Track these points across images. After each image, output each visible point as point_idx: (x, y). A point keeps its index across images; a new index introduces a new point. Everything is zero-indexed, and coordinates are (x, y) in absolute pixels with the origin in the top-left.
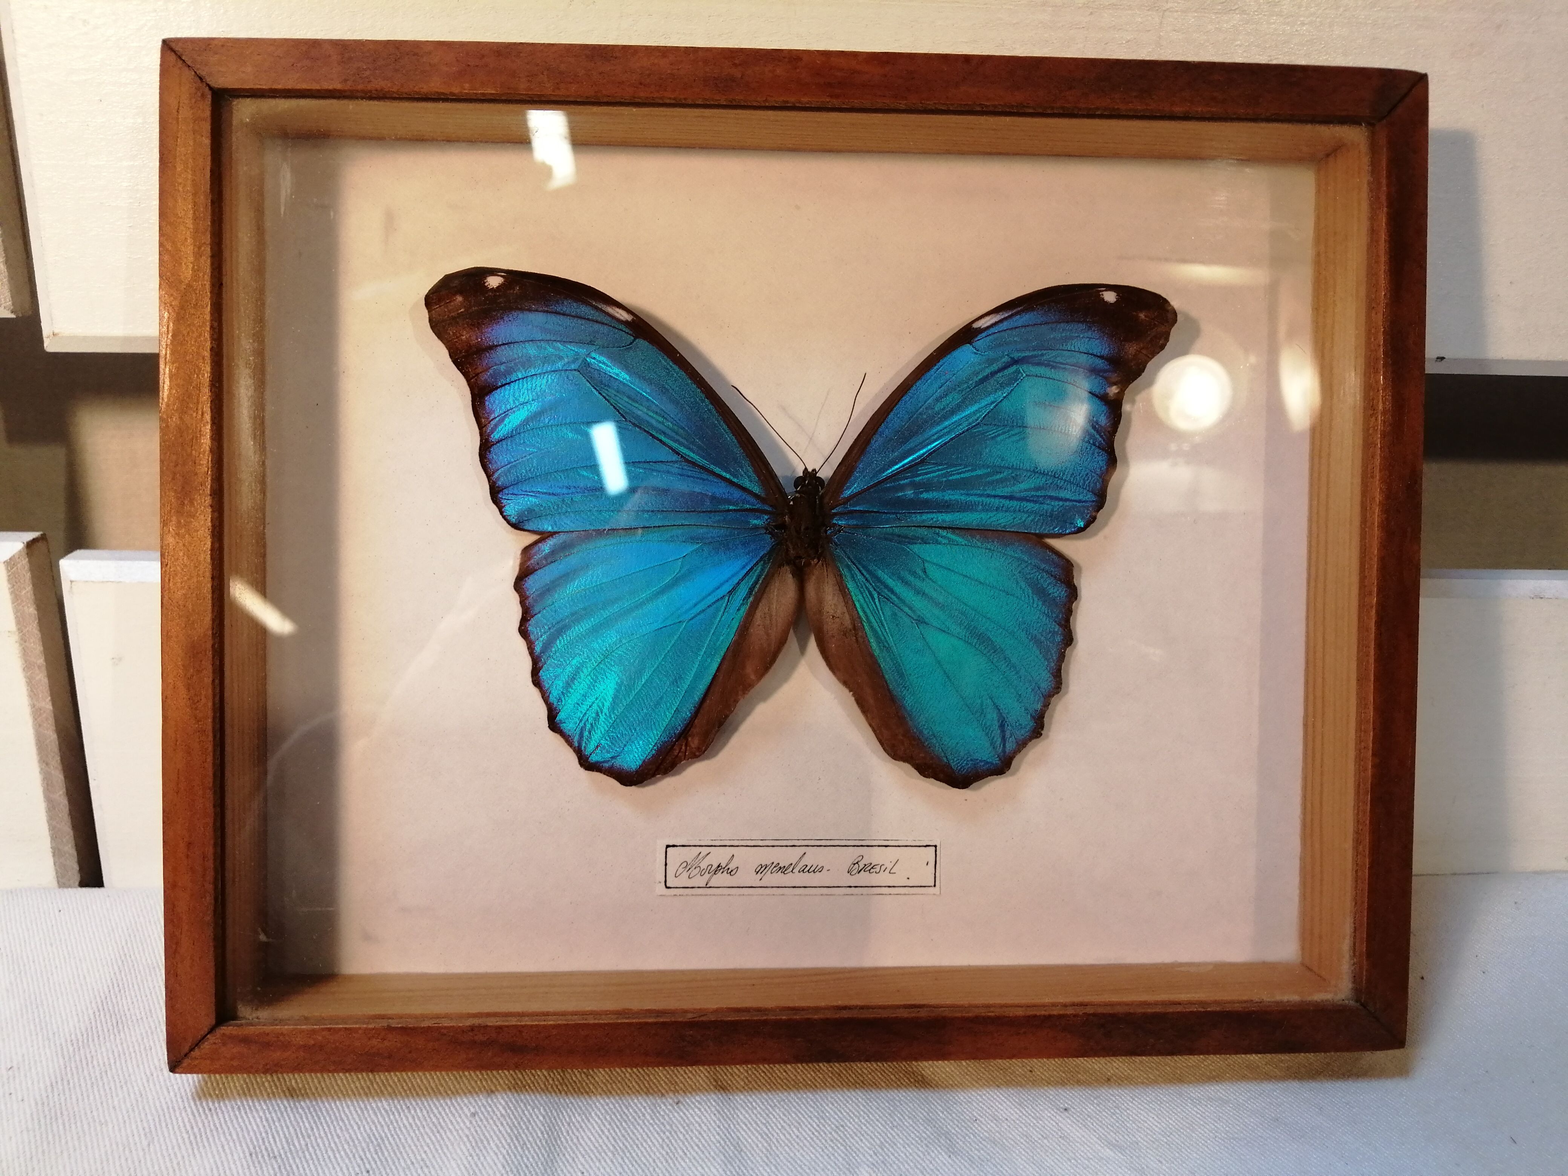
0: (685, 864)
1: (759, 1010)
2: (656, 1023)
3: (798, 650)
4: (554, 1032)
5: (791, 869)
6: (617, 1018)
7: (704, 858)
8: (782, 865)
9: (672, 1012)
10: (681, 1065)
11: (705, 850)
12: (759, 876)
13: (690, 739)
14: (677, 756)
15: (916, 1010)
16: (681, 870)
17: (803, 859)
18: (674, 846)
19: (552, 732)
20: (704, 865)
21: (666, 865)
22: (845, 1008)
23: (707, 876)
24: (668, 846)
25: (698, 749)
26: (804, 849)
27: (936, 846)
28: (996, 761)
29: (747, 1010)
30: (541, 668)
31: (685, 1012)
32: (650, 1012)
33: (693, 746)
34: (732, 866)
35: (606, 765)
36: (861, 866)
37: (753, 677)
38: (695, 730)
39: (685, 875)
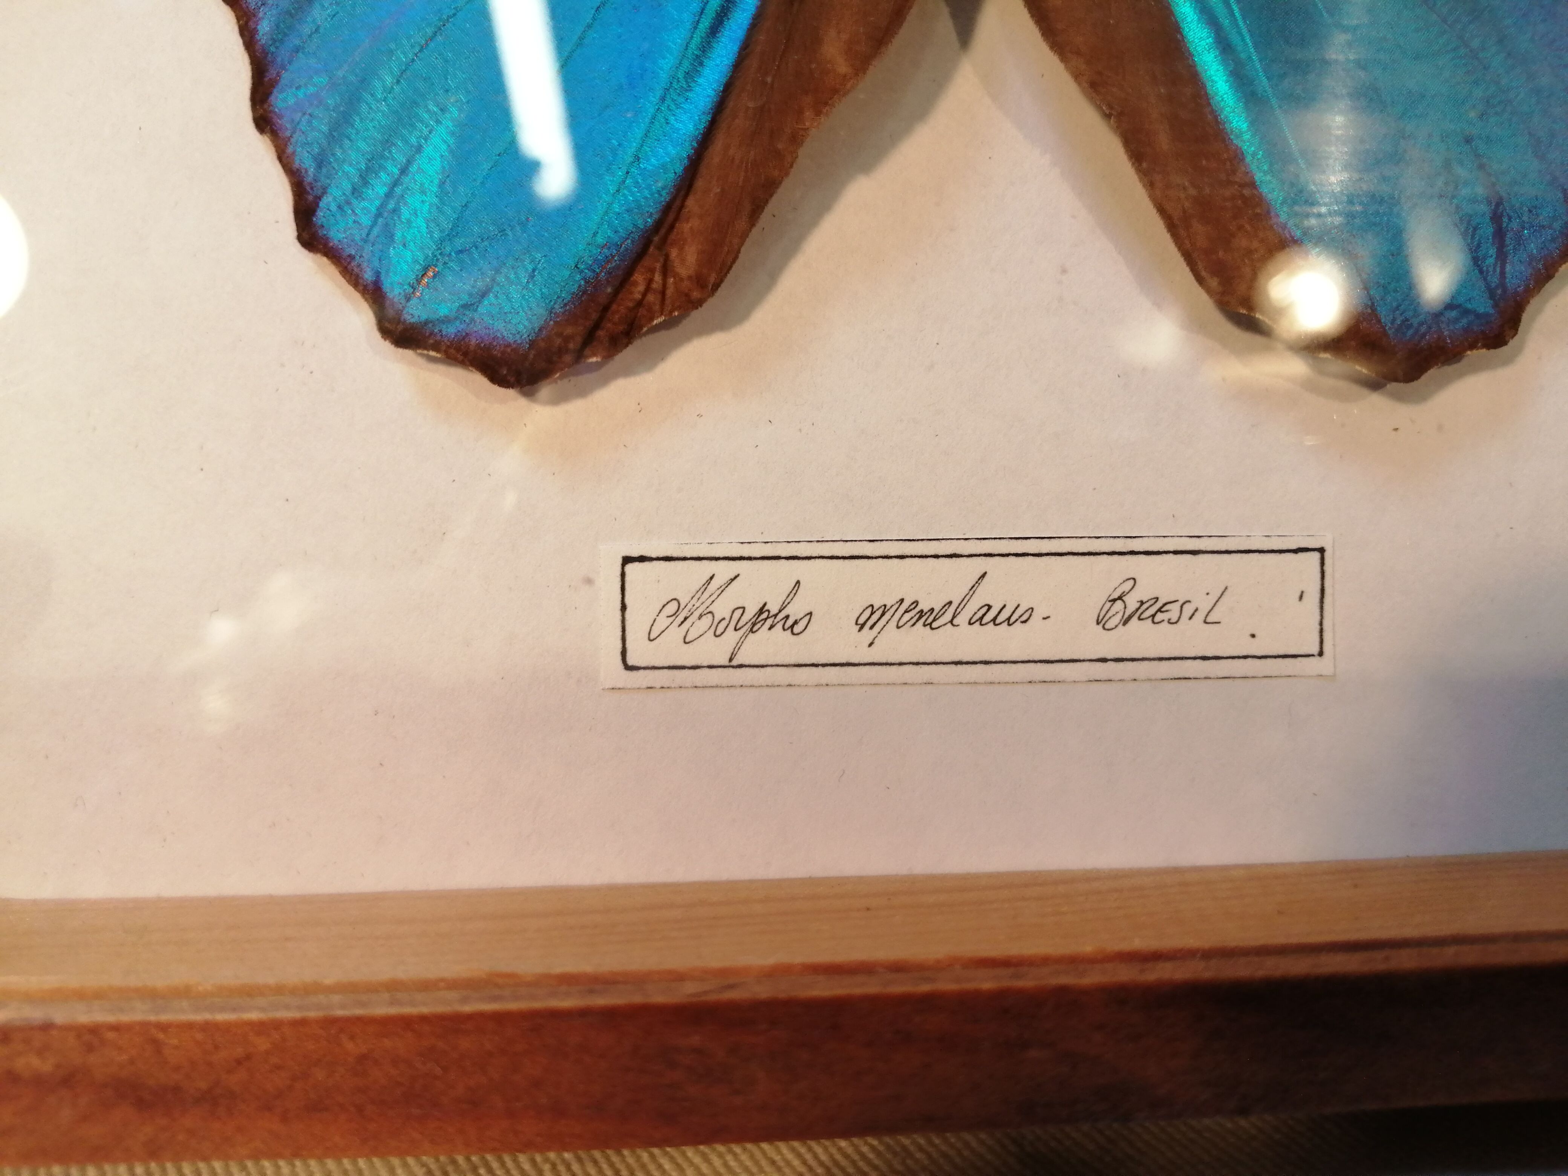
0: (673, 606)
1: (898, 968)
2: (583, 1013)
3: (953, 37)
4: (263, 1044)
5: (948, 616)
6: (465, 1000)
7: (722, 589)
8: (924, 606)
9: (639, 980)
10: (662, 1143)
11: (724, 570)
12: (868, 634)
13: (674, 253)
14: (640, 304)
15: (1379, 955)
16: (662, 622)
17: (980, 590)
18: (642, 559)
19: (304, 252)
20: (722, 609)
21: (624, 608)
22: (1156, 957)
23: (731, 637)
24: (627, 560)
25: (700, 281)
26: (981, 564)
27: (1322, 550)
28: (1482, 305)
29: (866, 969)
30: (274, 83)
31: (679, 977)
32: (568, 980)
33: (683, 272)
34: (795, 610)
35: (450, 330)
36: (1132, 604)
37: (843, 67)
38: (685, 227)
39: (676, 633)
